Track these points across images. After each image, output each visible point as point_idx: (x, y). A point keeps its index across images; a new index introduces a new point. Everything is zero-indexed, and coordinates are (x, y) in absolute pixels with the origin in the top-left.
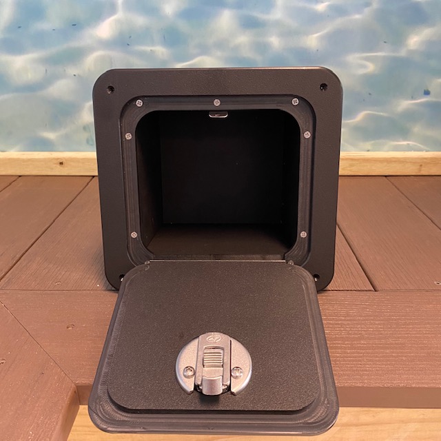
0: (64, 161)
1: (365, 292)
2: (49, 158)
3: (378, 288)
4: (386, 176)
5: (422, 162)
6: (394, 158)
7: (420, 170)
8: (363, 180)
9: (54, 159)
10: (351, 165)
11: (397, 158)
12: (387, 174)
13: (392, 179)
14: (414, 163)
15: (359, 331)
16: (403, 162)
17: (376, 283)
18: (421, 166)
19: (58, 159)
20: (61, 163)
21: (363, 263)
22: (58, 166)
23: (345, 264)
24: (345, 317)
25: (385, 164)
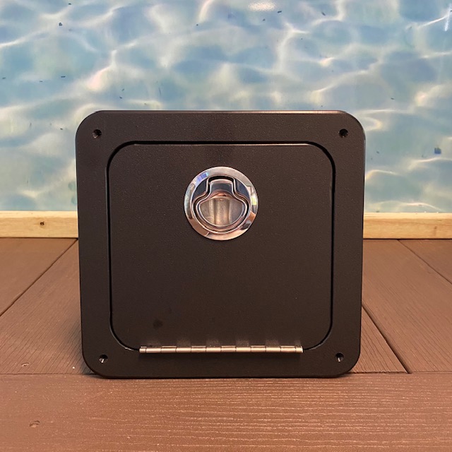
0: (45, 222)
2: (28, 218)
3: (411, 368)
4: (398, 239)
5: (437, 224)
6: (406, 219)
7: (435, 233)
9: (34, 218)
12: (399, 238)
13: (406, 243)
14: (428, 225)
16: (417, 223)
17: (408, 363)
18: (436, 228)
19: (39, 218)
20: (42, 224)
21: (388, 337)
22: (39, 226)
23: (369, 339)
24: (378, 407)
25: (397, 225)
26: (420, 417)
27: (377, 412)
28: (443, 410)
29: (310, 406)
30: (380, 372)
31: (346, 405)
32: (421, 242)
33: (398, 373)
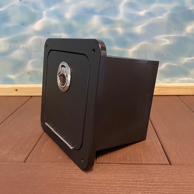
0: (18, 89)
2: (10, 88)
3: (172, 163)
6: (181, 86)
8: (166, 97)
9: (13, 88)
10: (160, 90)
11: (183, 87)
12: (178, 95)
13: (181, 97)
14: (192, 89)
16: (186, 88)
17: (171, 159)
19: (15, 88)
20: (16, 90)
22: (15, 91)
23: (154, 147)
24: (152, 182)
25: (177, 89)
26: (172, 188)
27: (151, 185)
28: (184, 185)
29: (119, 181)
30: (156, 164)
31: (136, 181)
32: (188, 97)
33: (165, 164)
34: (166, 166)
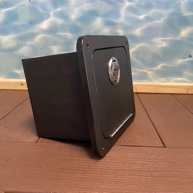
0: (23, 84)
1: (159, 148)
2: (17, 82)
3: (166, 146)
4: (172, 94)
5: (189, 88)
6: (175, 86)
7: (188, 92)
8: (161, 95)
9: (19, 82)
10: (156, 89)
13: (175, 95)
14: (185, 88)
15: (155, 167)
16: (180, 87)
17: (165, 143)
18: (188, 89)
19: (21, 82)
20: (22, 84)
21: (159, 133)
22: (21, 85)
23: (150, 134)
24: (148, 160)
25: (171, 88)
26: (166, 164)
27: (148, 161)
28: (176, 162)
29: (121, 158)
30: (152, 147)
31: (136, 158)
32: (181, 95)
33: (160, 147)
34: (161, 148)
